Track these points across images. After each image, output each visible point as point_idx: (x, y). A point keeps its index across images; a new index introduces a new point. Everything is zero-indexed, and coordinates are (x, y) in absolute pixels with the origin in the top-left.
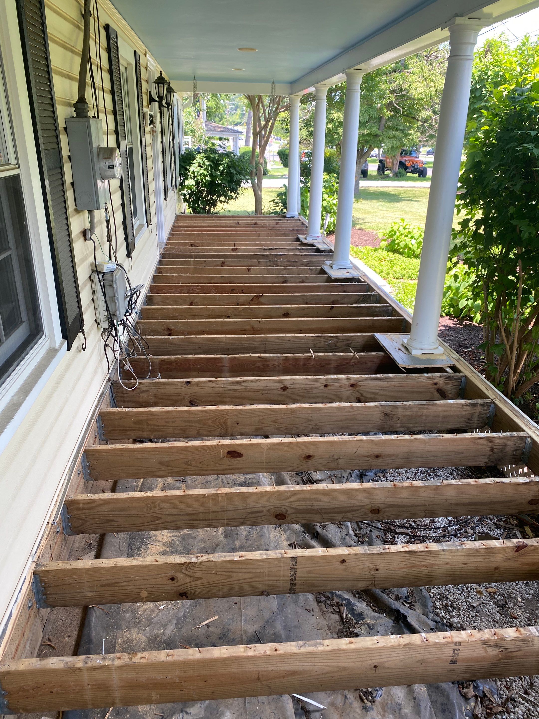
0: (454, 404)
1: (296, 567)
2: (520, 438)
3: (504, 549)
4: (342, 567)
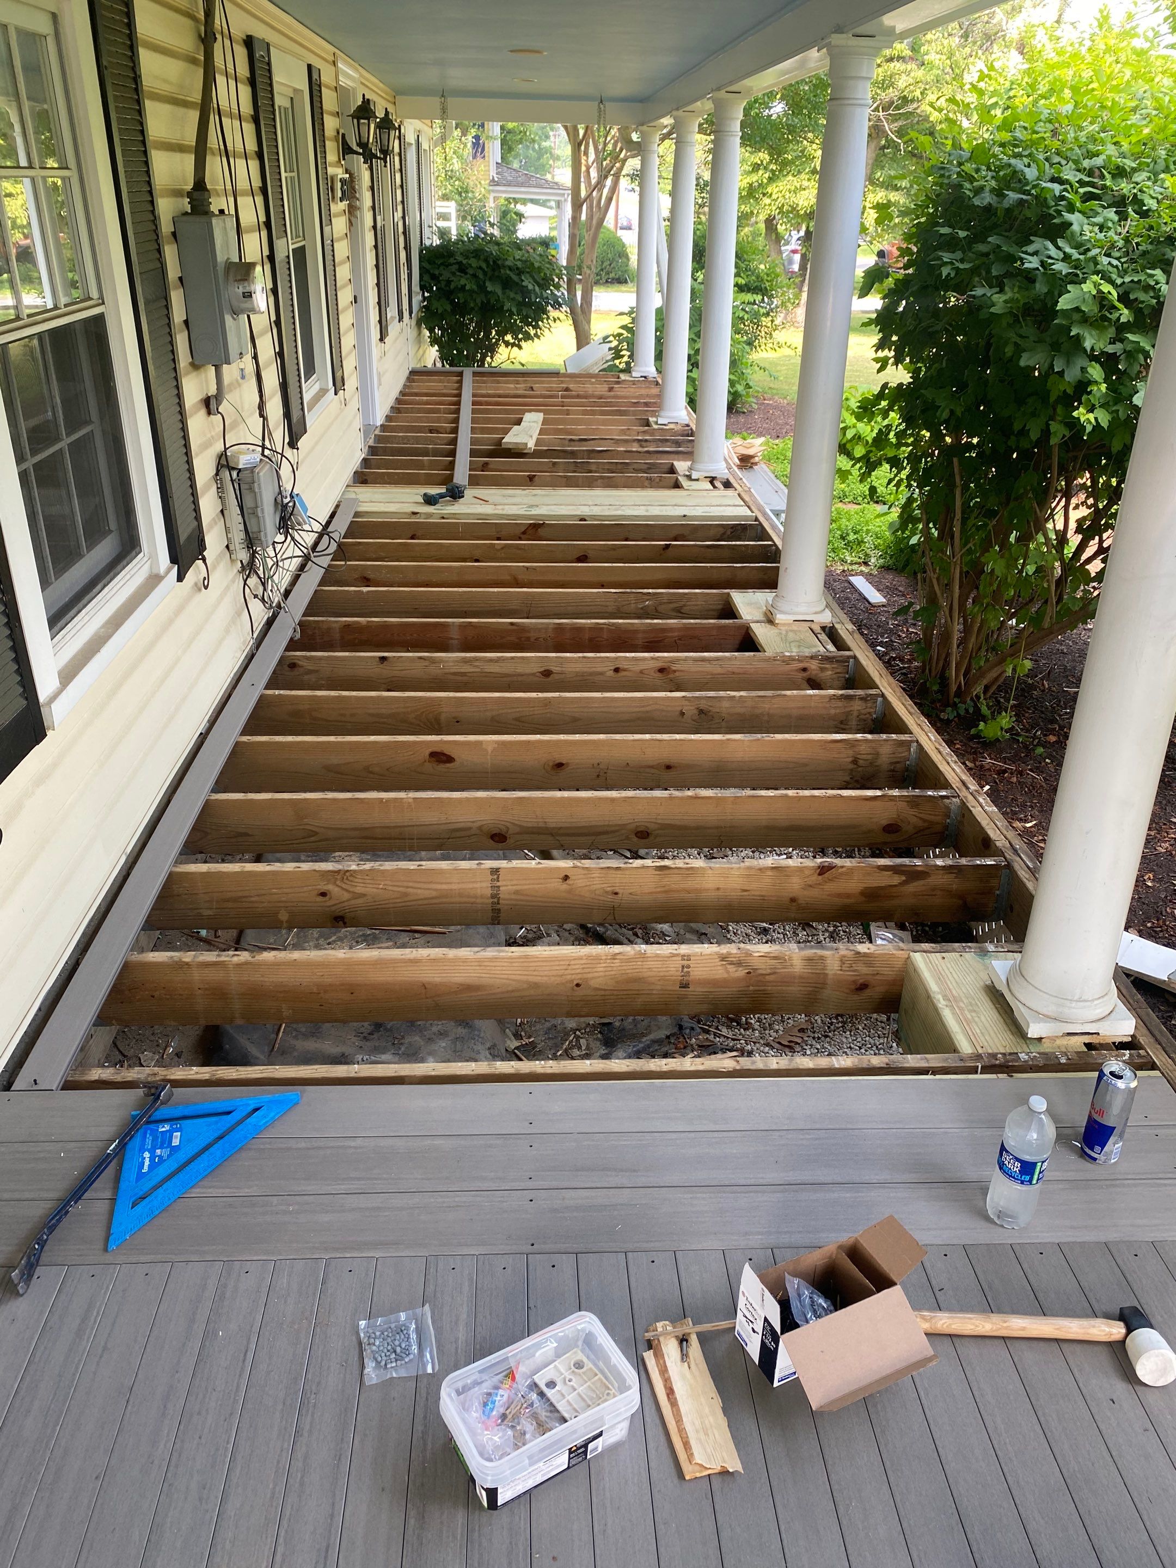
0: (815, 695)
1: (498, 884)
2: (902, 743)
3: (801, 870)
4: (564, 886)
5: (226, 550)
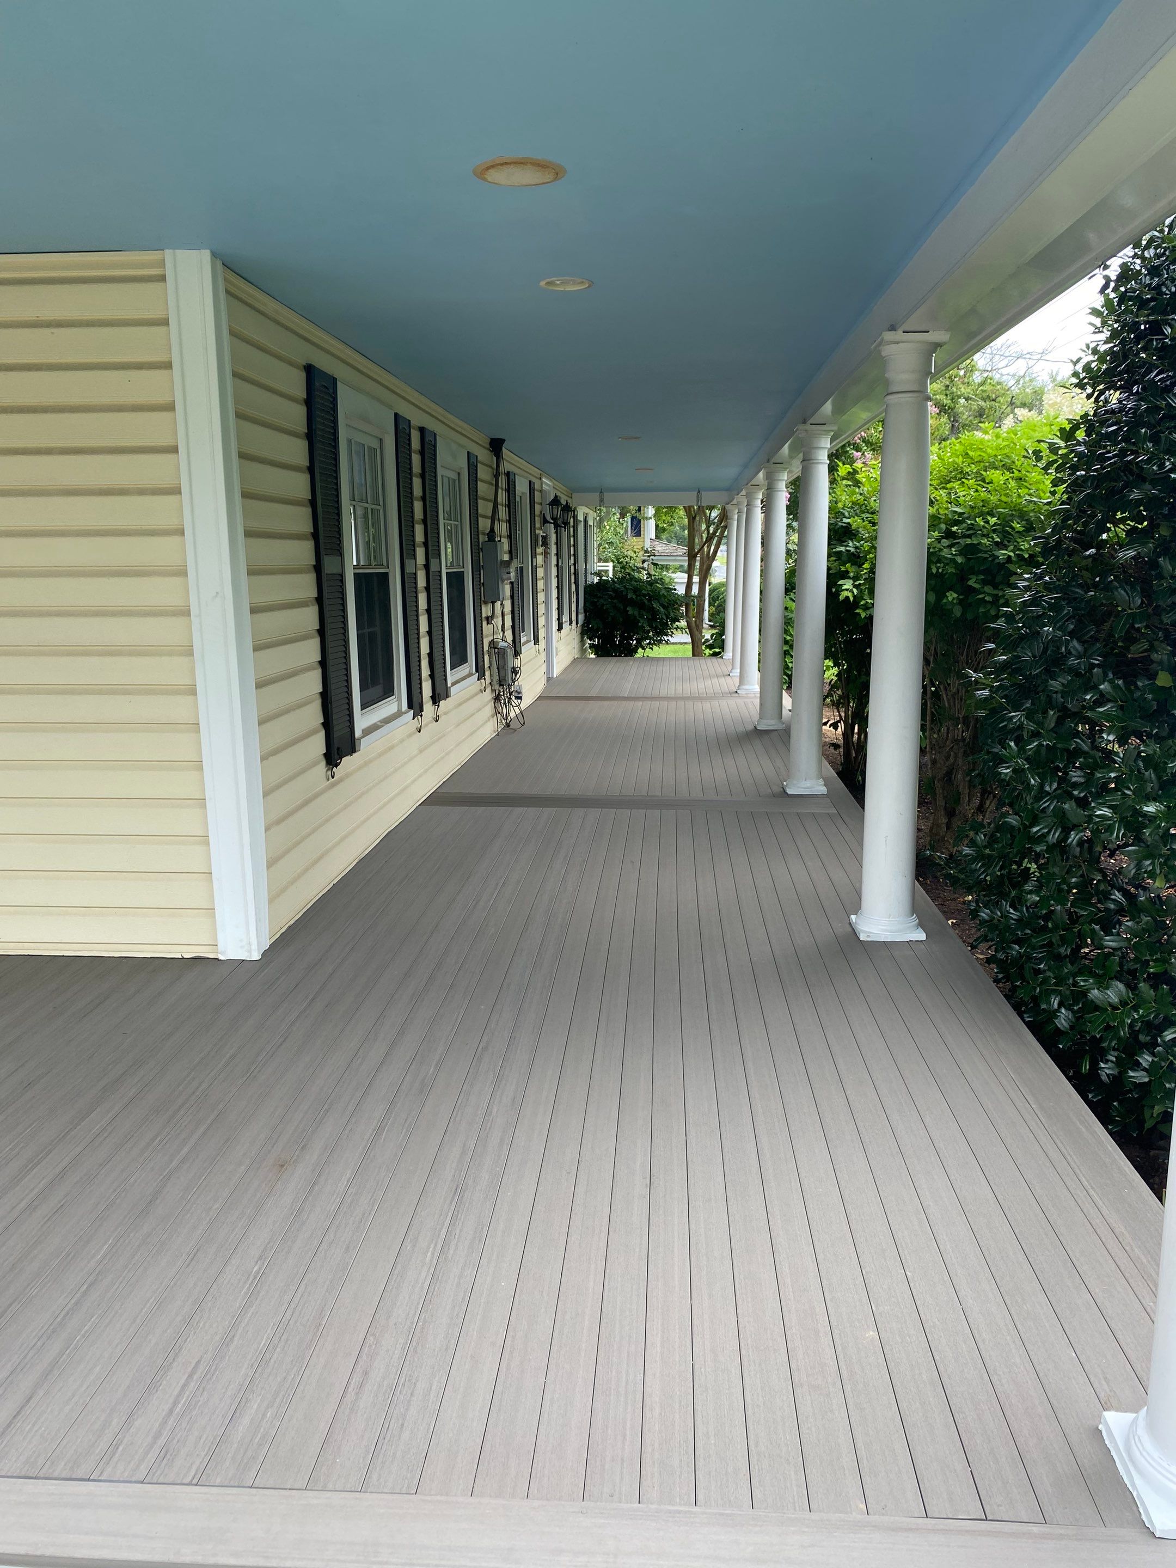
5: (490, 683)
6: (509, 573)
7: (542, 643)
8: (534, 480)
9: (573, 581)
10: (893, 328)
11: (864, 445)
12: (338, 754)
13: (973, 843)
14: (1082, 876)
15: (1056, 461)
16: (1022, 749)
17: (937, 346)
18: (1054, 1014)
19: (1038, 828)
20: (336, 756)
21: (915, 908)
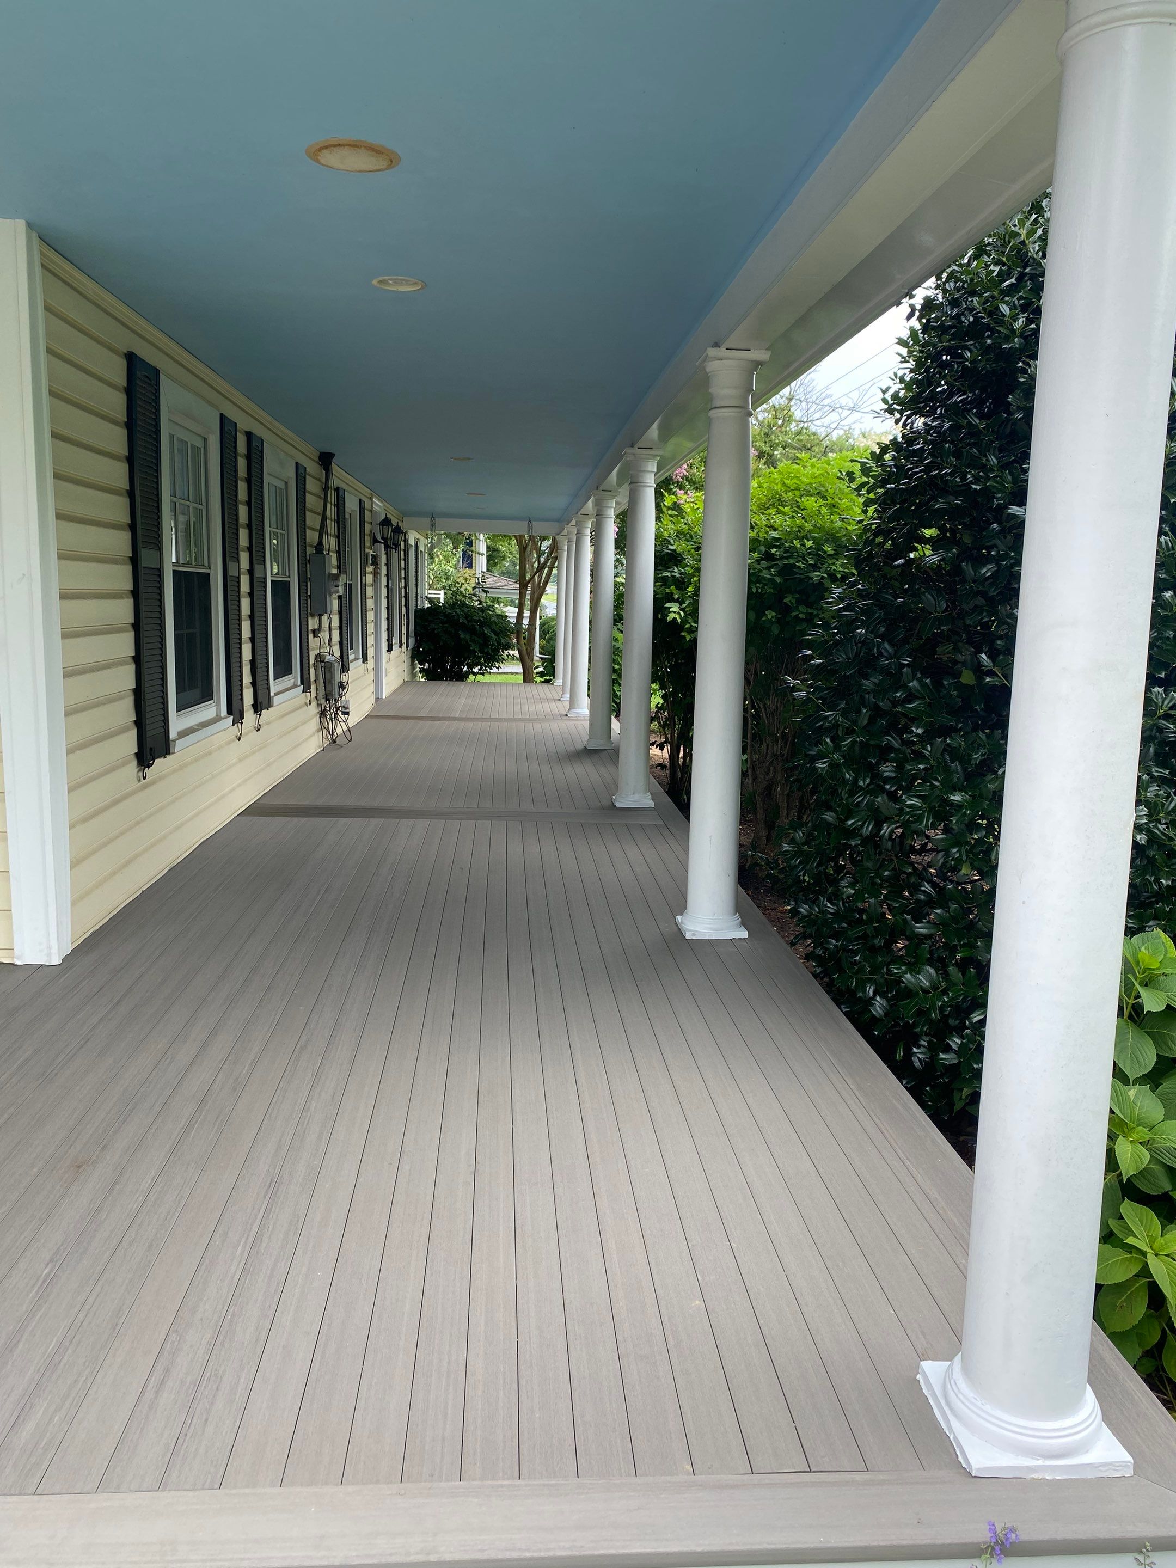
5: (316, 697)
6: (337, 586)
7: (371, 662)
8: (364, 499)
9: (403, 603)
10: (717, 345)
11: (687, 484)
12: (151, 755)
13: (793, 841)
14: (894, 869)
15: (867, 483)
16: (837, 748)
17: (758, 364)
18: (869, 1002)
19: (853, 821)
20: (149, 757)
21: (738, 908)
